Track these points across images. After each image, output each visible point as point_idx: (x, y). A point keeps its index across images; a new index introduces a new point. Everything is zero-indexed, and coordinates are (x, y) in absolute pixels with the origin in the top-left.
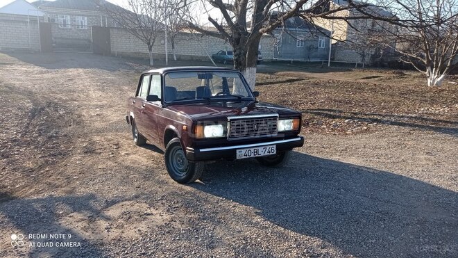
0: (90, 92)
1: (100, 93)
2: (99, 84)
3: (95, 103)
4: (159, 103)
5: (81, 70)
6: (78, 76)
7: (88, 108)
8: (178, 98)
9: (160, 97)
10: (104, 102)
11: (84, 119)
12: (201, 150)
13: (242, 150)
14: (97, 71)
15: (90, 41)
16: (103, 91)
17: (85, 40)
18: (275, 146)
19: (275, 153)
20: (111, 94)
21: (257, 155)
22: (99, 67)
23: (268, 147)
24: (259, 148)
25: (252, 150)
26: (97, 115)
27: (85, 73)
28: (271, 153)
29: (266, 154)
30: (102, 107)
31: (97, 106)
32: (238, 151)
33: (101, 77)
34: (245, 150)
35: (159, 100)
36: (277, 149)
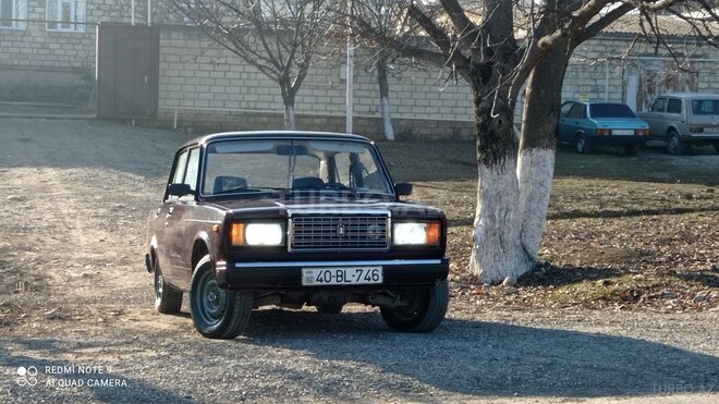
0: (74, 233)
1: (103, 234)
2: (101, 211)
3: (84, 255)
4: (191, 198)
5: (51, 173)
6: (43, 189)
7: (63, 264)
8: (225, 189)
9: (193, 188)
10: (111, 253)
11: (50, 282)
12: (238, 265)
13: (314, 270)
14: (102, 173)
15: (88, 76)
16: (113, 229)
17: (73, 70)
18: (380, 269)
19: (380, 281)
20: (133, 238)
21: (343, 283)
22: (110, 164)
23: (365, 270)
24: (348, 270)
25: (333, 271)
26: (86, 276)
27: (65, 181)
28: (372, 282)
29: (362, 281)
30: (99, 263)
31: (87, 261)
32: (304, 271)
33: (114, 194)
34: (319, 270)
35: (192, 193)
36: (384, 274)
